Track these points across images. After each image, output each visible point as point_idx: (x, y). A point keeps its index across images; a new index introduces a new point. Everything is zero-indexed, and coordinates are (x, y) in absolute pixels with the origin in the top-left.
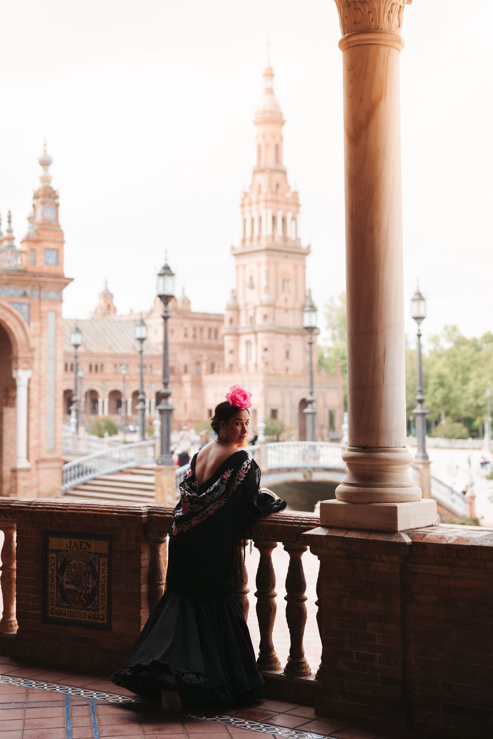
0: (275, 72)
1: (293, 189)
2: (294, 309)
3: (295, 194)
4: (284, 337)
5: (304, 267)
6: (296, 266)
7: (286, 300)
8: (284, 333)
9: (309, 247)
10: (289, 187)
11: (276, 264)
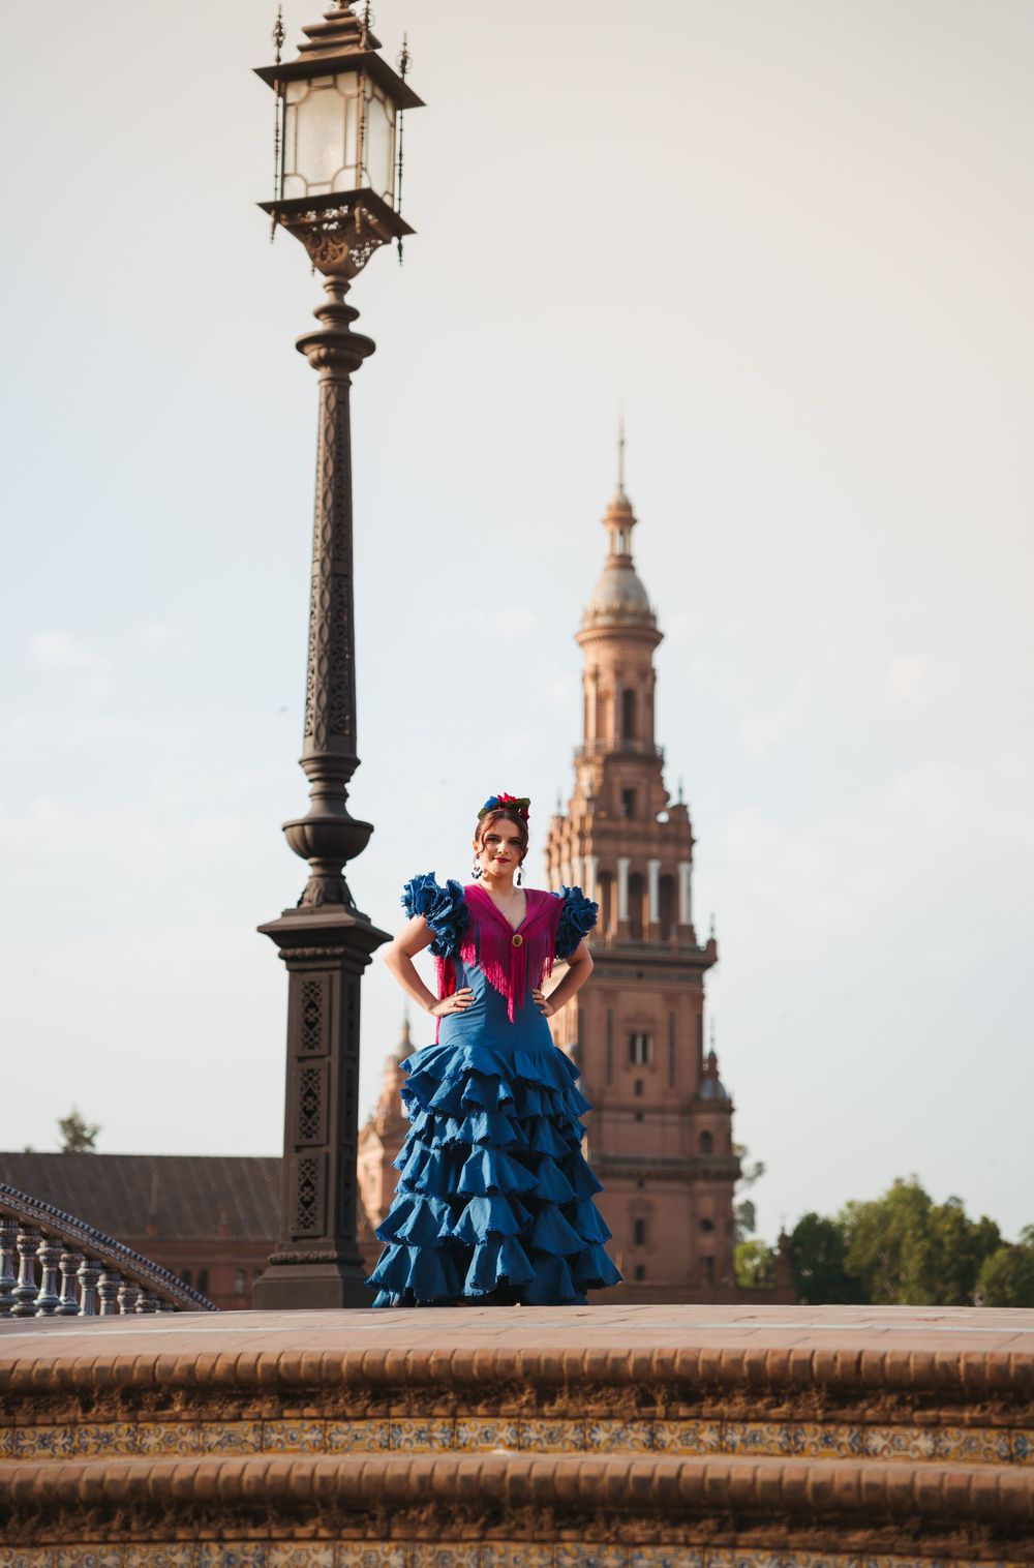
0: (637, 513)
1: (674, 801)
2: (661, 1110)
3: (681, 811)
4: (631, 1185)
5: (699, 998)
6: (671, 999)
7: (639, 1087)
8: (630, 1176)
9: (712, 943)
10: (667, 797)
11: (609, 995)
